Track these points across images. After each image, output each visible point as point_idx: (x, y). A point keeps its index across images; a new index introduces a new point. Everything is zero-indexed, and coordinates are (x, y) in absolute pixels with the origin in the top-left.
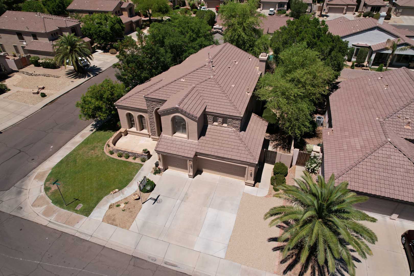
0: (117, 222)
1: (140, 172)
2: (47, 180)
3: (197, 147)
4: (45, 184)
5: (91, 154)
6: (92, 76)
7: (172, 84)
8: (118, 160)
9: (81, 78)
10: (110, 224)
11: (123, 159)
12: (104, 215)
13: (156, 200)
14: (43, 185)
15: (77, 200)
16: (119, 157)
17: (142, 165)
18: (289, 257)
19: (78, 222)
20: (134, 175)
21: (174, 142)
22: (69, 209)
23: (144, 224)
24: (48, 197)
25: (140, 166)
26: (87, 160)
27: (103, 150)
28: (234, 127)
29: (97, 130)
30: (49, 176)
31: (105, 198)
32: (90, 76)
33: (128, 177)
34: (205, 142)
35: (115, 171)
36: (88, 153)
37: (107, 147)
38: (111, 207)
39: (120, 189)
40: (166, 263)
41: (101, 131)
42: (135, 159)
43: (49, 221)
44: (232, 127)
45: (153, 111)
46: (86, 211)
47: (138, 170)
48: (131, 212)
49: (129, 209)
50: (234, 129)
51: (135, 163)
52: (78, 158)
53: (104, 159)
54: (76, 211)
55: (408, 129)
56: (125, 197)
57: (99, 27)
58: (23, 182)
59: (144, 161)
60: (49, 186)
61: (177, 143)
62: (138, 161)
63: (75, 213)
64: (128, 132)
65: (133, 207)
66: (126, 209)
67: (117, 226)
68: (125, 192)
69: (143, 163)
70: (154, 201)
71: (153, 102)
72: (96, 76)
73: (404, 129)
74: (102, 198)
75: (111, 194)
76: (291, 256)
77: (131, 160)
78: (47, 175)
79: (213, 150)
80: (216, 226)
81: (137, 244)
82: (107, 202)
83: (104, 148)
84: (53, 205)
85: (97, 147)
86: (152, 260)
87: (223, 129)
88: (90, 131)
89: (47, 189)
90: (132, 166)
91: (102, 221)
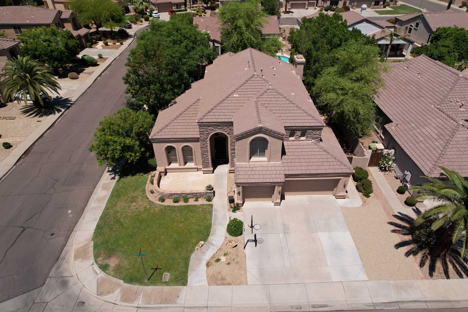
0: (229, 279)
1: (215, 215)
2: (96, 256)
3: (283, 168)
4: (96, 262)
5: (135, 208)
6: (63, 110)
7: (225, 101)
8: (177, 206)
9: (49, 115)
10: (221, 285)
11: (181, 203)
12: (205, 277)
13: (255, 241)
14: (95, 264)
15: (156, 269)
16: (175, 202)
17: (211, 206)
18: (424, 259)
19: (178, 297)
20: (211, 219)
21: (254, 169)
22: (154, 283)
23: (261, 273)
24: (113, 276)
25: (210, 207)
26: (135, 216)
27: (148, 198)
28: (314, 138)
29: (121, 176)
30: (96, 250)
31: (193, 256)
32: (61, 111)
33: (205, 223)
34: (289, 161)
35: (183, 220)
36: (129, 207)
37: (151, 194)
38: (208, 265)
39: (205, 240)
40: (314, 307)
41: (128, 176)
42: (196, 200)
43: (137, 307)
44: (311, 139)
45: (208, 137)
46: (179, 278)
47: (211, 213)
48: (237, 263)
49: (233, 260)
50: (314, 141)
51: (201, 205)
52: (119, 216)
53: (157, 210)
54: (167, 283)
55: (463, 111)
56: (218, 248)
57: (49, 46)
58: (58, 268)
59: (209, 200)
60: (104, 263)
61: (258, 169)
62: (202, 201)
63: (167, 287)
64: (168, 171)
65: (236, 256)
66: (229, 261)
67: (231, 285)
68: (214, 242)
69: (210, 203)
70: (254, 243)
71: (209, 126)
72: (68, 109)
73: (460, 111)
74: (189, 257)
75: (198, 249)
76: (425, 257)
77: (191, 202)
78: (91, 249)
79: (303, 168)
80: (337, 249)
81: (269, 297)
82: (200, 260)
83: (146, 196)
84: (127, 285)
85: (137, 197)
86: (297, 308)
87: (302, 143)
88: (111, 179)
89: (104, 268)
90: (200, 209)
91: (207, 285)
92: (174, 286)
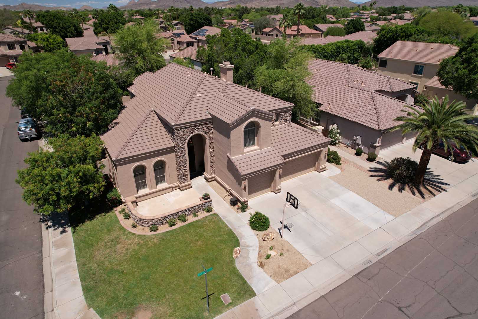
1: (226, 221)
3: (276, 151)
5: (124, 249)
7: (191, 102)
10: (289, 277)
11: (179, 224)
16: (171, 226)
19: (257, 310)
20: (226, 227)
22: (218, 312)
23: (315, 249)
25: (215, 216)
27: (134, 234)
29: (74, 226)
33: (223, 232)
35: (196, 238)
36: (115, 251)
37: (134, 229)
38: (261, 265)
39: (238, 245)
40: (378, 255)
42: (195, 215)
44: (284, 122)
45: (185, 143)
46: (242, 292)
47: (221, 221)
48: (288, 251)
49: (282, 249)
50: (286, 124)
56: (258, 247)
59: (209, 210)
62: (202, 215)
64: (137, 200)
65: (282, 246)
66: (280, 252)
68: (249, 244)
69: (212, 213)
70: (286, 229)
71: (185, 128)
74: (235, 269)
75: (237, 257)
80: (355, 206)
81: (338, 265)
82: (249, 265)
86: (368, 263)
87: (277, 127)
88: (61, 234)
90: (206, 222)
91: (277, 284)
92: (243, 302)
